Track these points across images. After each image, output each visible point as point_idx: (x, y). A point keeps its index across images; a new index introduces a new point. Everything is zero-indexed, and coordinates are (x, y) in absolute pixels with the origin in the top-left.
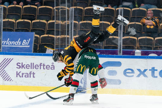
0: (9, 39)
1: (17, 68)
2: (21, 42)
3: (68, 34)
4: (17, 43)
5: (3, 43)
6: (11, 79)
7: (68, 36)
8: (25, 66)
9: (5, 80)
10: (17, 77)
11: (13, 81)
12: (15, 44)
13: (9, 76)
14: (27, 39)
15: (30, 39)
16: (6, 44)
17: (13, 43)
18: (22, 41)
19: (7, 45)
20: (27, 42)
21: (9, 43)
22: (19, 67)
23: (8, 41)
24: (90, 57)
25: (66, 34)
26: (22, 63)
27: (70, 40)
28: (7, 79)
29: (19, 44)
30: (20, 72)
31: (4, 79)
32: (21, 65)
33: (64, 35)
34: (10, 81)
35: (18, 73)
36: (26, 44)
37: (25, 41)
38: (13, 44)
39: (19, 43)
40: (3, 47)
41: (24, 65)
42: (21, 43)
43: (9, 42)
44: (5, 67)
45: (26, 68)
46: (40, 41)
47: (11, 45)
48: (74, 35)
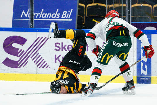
1: (55, 50)
2: (59, 14)
3: (124, 3)
4: (54, 16)
5: (36, 15)
6: (48, 66)
7: (124, 5)
8: (66, 47)
9: (40, 68)
10: (56, 62)
11: (50, 68)
13: (45, 62)
14: (68, 10)
15: (72, 10)
17: (49, 15)
18: (61, 12)
19: (41, 18)
21: (44, 16)
22: (58, 49)
24: (120, 44)
25: (122, 3)
26: (62, 43)
27: (127, 10)
28: (42, 65)
29: (57, 17)
30: (60, 56)
31: (38, 66)
32: (60, 46)
34: (46, 68)
35: (57, 57)
39: (57, 16)
40: (35, 21)
41: (65, 45)
42: (61, 16)
43: (44, 14)
45: (67, 49)
46: (86, 13)
47: (46, 18)
48: (132, 4)
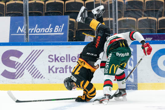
0: (37, 25)
1: (49, 61)
2: (52, 29)
3: (111, 17)
4: (47, 30)
5: (30, 31)
6: (43, 76)
7: (111, 19)
8: (59, 59)
9: (35, 78)
10: (49, 72)
11: (44, 78)
12: (46, 32)
13: (40, 73)
14: (60, 25)
15: (63, 24)
16: (34, 32)
17: (43, 30)
18: (53, 27)
19: (36, 33)
20: (60, 29)
21: (38, 30)
22: (51, 60)
23: (36, 28)
24: (123, 54)
25: (109, 17)
26: (55, 55)
27: (114, 24)
28: (37, 76)
29: (50, 32)
30: (53, 67)
31: (33, 77)
32: (53, 58)
33: (106, 17)
34: (41, 78)
35: (51, 68)
36: (59, 31)
37: (58, 28)
38: (43, 32)
39: (50, 30)
40: (30, 36)
41: (58, 57)
42: (53, 30)
43: (38, 29)
44: (34, 61)
45: (60, 61)
46: (76, 27)
47: (40, 33)
48: (119, 18)
